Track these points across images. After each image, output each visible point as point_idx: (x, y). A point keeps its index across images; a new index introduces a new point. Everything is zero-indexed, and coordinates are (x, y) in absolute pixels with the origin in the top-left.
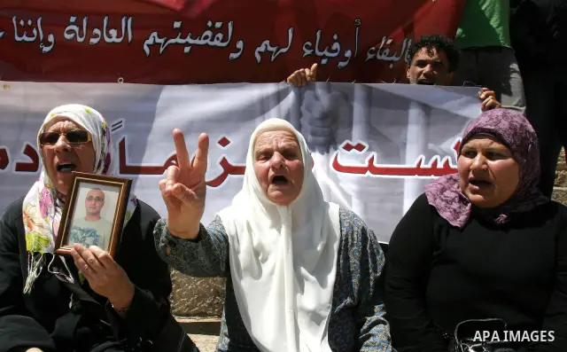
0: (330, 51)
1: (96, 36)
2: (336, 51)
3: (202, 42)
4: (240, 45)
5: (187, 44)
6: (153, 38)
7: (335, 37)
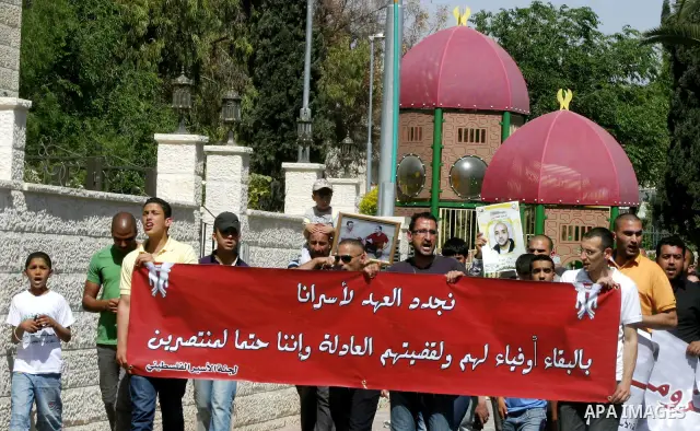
0: (517, 360)
1: (345, 350)
2: (520, 361)
3: (423, 357)
4: (449, 358)
5: (412, 358)
6: (388, 353)
7: (520, 350)
